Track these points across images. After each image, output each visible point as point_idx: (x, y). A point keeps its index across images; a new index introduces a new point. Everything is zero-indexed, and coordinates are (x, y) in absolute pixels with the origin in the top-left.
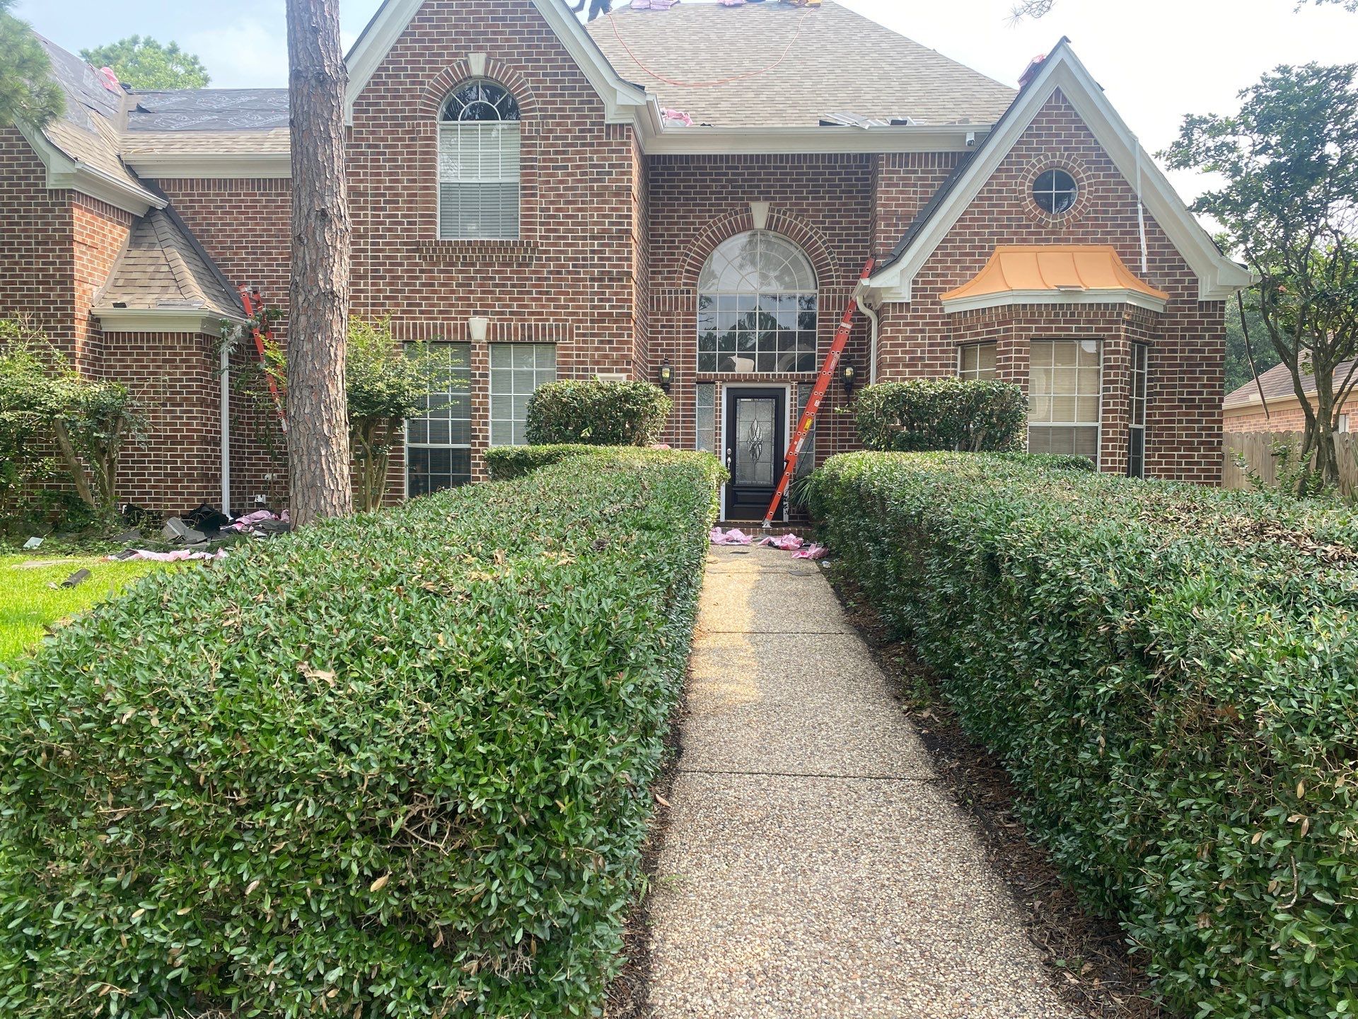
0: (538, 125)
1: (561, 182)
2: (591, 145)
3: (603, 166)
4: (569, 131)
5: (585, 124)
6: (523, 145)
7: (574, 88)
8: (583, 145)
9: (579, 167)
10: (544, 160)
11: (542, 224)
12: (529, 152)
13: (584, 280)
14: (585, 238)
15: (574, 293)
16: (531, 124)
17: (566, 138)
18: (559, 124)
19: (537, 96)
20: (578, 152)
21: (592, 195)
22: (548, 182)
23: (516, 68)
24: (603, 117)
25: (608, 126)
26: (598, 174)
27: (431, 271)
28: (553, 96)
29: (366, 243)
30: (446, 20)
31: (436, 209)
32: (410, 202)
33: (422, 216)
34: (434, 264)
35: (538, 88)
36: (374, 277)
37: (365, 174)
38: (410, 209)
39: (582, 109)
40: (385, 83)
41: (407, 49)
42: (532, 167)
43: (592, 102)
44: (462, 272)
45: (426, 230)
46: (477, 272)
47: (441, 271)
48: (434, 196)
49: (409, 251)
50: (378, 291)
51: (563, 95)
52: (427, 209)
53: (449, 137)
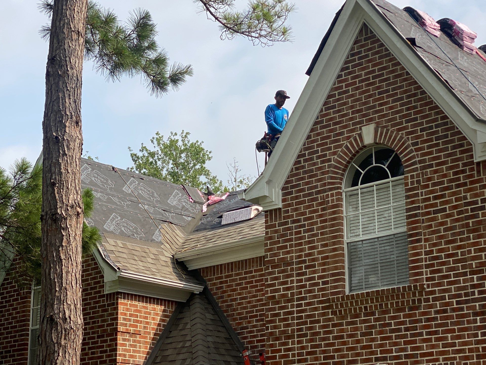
0: (418, 176)
1: (442, 224)
2: (465, 184)
3: (476, 203)
4: (445, 176)
5: (458, 166)
6: (407, 197)
7: (446, 136)
8: (458, 186)
9: (455, 207)
10: (426, 207)
11: (427, 266)
12: (413, 202)
13: (468, 315)
14: (465, 274)
15: (460, 330)
16: (412, 177)
17: (442, 183)
18: (436, 172)
19: (417, 150)
20: (454, 194)
21: (469, 232)
22: (430, 226)
23: (399, 130)
24: (472, 156)
25: (478, 164)
26: (472, 210)
27: (341, 324)
28: (429, 147)
29: (292, 306)
30: (345, 104)
31: (343, 267)
32: (324, 264)
33: (333, 275)
34: (343, 318)
35: (417, 144)
36: (299, 336)
37: (291, 246)
38: (324, 270)
39: (454, 154)
40: (303, 167)
41: (318, 134)
42: (415, 215)
43: (462, 145)
44: (364, 321)
45: (336, 287)
46: (376, 320)
47: (348, 324)
48: (343, 255)
49: (323, 308)
50: (303, 348)
51: (437, 145)
52: (336, 268)
53: (353, 199)
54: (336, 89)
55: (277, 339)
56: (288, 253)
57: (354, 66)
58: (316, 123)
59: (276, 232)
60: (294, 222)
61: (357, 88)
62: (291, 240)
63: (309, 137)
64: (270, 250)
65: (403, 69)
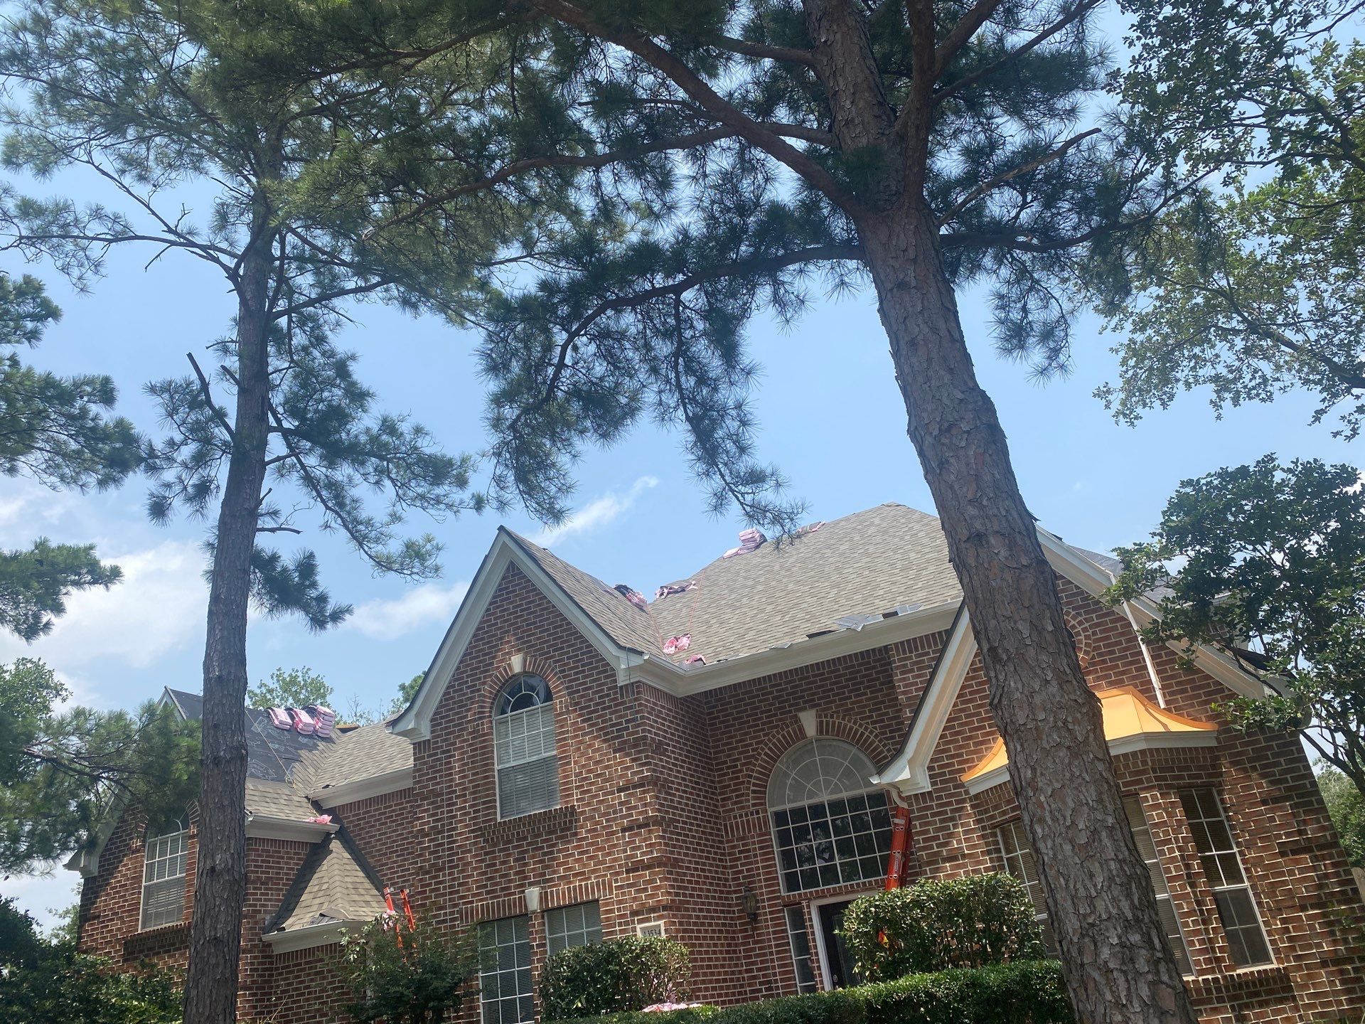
0: (566, 701)
1: (590, 746)
2: (610, 707)
3: (621, 723)
4: (591, 700)
5: (602, 690)
6: (557, 722)
7: (591, 663)
8: (604, 709)
9: (601, 729)
10: (574, 730)
11: (577, 787)
12: (562, 727)
13: (617, 832)
14: (613, 793)
15: (610, 847)
16: (561, 702)
17: (589, 707)
18: (582, 696)
19: (564, 677)
20: (600, 717)
21: (615, 752)
22: (579, 749)
23: (547, 659)
24: (615, 681)
25: (621, 688)
26: (618, 731)
27: (494, 852)
28: (576, 673)
29: (443, 838)
30: (494, 636)
31: (495, 795)
32: (474, 793)
33: (484, 803)
34: (495, 845)
35: (564, 671)
36: (450, 868)
37: (441, 777)
38: (474, 799)
39: (599, 679)
40: (453, 698)
41: (468, 665)
42: (565, 739)
43: (606, 671)
44: (517, 847)
45: (488, 815)
46: (529, 844)
47: (500, 850)
48: (494, 782)
49: (475, 837)
50: (454, 879)
51: (583, 671)
52: (487, 796)
53: (502, 729)
54: (485, 622)
55: (427, 872)
56: (438, 783)
57: (502, 601)
58: (465, 655)
59: (425, 763)
60: (443, 752)
61: (506, 621)
62: (440, 771)
63: (458, 668)
64: (419, 782)
65: (549, 602)
